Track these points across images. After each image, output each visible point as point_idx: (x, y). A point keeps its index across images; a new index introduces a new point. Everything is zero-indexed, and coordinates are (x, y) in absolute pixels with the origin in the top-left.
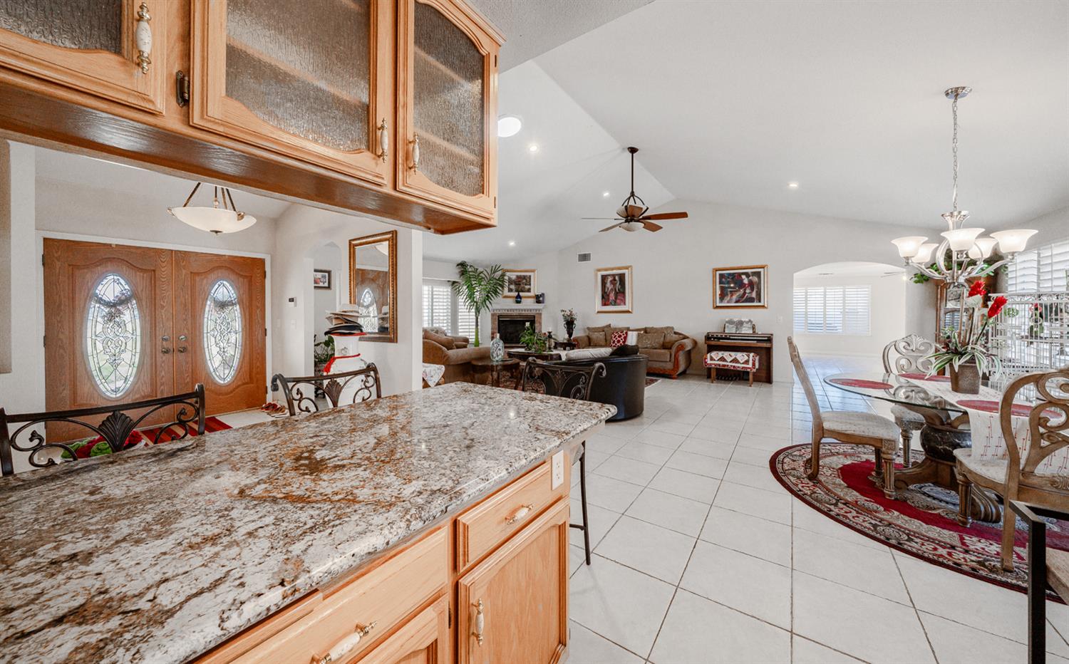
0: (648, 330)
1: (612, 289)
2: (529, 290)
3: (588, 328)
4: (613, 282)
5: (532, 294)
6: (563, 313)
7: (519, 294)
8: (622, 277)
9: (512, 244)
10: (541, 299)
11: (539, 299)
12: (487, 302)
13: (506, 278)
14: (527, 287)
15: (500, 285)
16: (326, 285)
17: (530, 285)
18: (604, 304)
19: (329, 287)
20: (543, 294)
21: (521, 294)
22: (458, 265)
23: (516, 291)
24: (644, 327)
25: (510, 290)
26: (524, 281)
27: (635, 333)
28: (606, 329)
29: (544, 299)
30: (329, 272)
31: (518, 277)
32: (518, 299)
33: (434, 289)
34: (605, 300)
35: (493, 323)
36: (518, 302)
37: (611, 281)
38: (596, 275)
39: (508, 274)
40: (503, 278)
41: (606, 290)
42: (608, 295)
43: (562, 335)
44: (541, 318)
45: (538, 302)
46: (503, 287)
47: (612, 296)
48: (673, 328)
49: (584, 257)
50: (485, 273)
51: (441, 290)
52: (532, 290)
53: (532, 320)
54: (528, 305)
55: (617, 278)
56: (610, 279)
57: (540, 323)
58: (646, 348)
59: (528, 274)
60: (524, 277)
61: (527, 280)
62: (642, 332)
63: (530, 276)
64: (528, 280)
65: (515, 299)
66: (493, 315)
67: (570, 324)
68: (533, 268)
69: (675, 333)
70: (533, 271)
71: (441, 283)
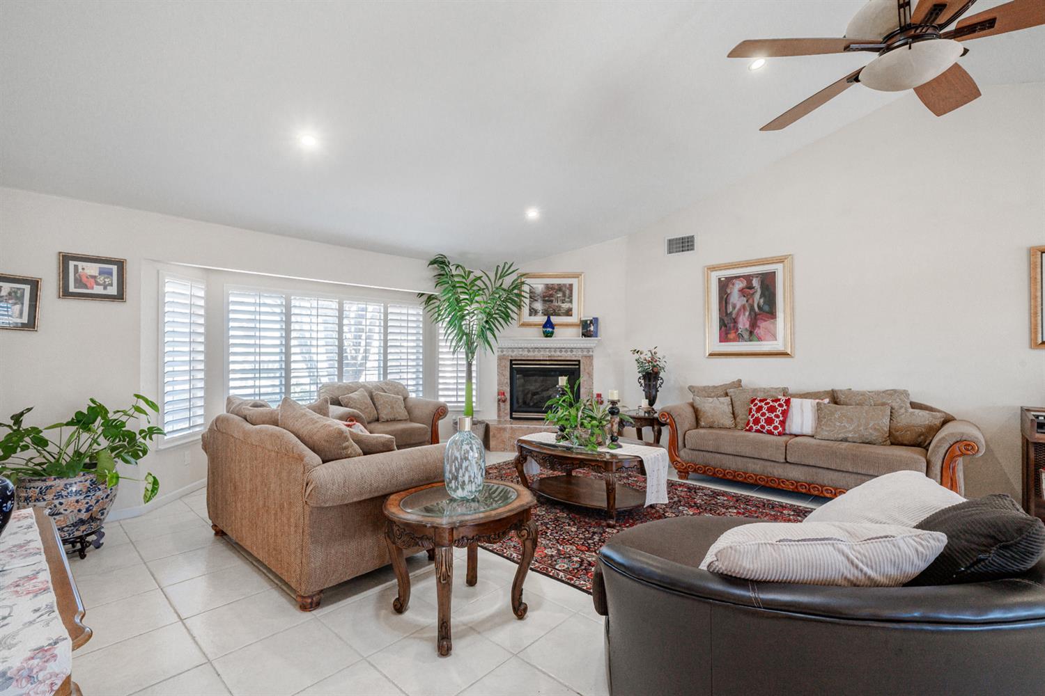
0: (842, 398)
1: (744, 307)
2: (568, 313)
3: (691, 389)
4: (747, 291)
5: (574, 319)
6: (637, 356)
7: (549, 320)
8: (768, 282)
9: (533, 214)
10: (592, 328)
11: (588, 328)
12: (489, 334)
13: (526, 288)
14: (565, 306)
15: (514, 302)
16: (113, 291)
17: (571, 302)
18: (724, 338)
19: (120, 297)
20: (596, 319)
21: (554, 319)
22: (432, 263)
23: (545, 314)
24: (829, 389)
25: (533, 312)
26: (560, 295)
27: (809, 404)
28: (731, 391)
29: (597, 327)
30: (121, 264)
31: (548, 287)
32: (548, 329)
33: (390, 310)
34: (728, 328)
35: (500, 374)
36: (548, 335)
37: (741, 291)
38: (708, 280)
39: (528, 281)
40: (519, 289)
41: (730, 309)
42: (735, 321)
43: (635, 403)
44: (591, 364)
45: (586, 334)
46: (519, 307)
47: (744, 323)
48: (905, 393)
49: (684, 244)
50: (484, 279)
51: (404, 311)
52: (574, 312)
53: (573, 371)
54: (567, 340)
55: (756, 283)
56: (739, 285)
57: (590, 375)
58: (845, 440)
59: (567, 281)
60: (560, 288)
61: (565, 292)
62: (827, 401)
63: (571, 285)
64: (567, 292)
65: (541, 329)
66: (500, 359)
67: (651, 377)
68: (576, 270)
69: (914, 405)
70: (576, 276)
71: (403, 298)
